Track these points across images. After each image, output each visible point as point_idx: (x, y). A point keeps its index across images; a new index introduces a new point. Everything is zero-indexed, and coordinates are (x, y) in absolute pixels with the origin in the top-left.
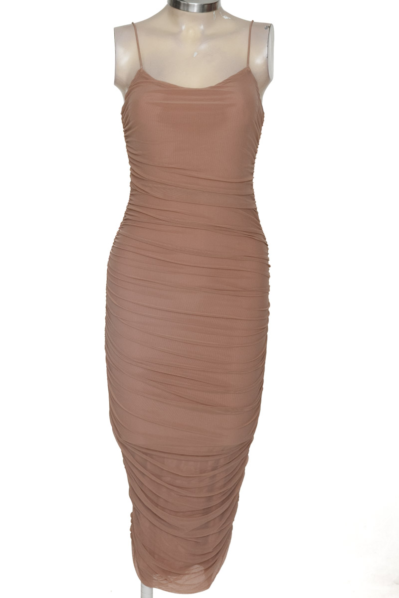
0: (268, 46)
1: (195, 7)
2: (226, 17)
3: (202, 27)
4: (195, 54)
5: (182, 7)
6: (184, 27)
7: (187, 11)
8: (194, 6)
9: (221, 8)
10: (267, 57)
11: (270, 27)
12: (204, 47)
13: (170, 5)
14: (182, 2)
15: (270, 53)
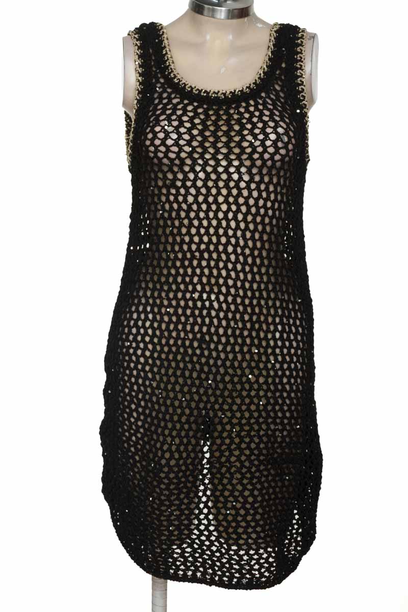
0: (311, 61)
1: (222, 12)
2: (260, 25)
3: (231, 37)
4: (223, 70)
5: (206, 12)
6: (208, 37)
7: (213, 17)
8: (221, 10)
9: (254, 14)
10: (311, 74)
11: (314, 37)
12: (233, 61)
13: (192, 10)
14: (206, 6)
15: (314, 71)
